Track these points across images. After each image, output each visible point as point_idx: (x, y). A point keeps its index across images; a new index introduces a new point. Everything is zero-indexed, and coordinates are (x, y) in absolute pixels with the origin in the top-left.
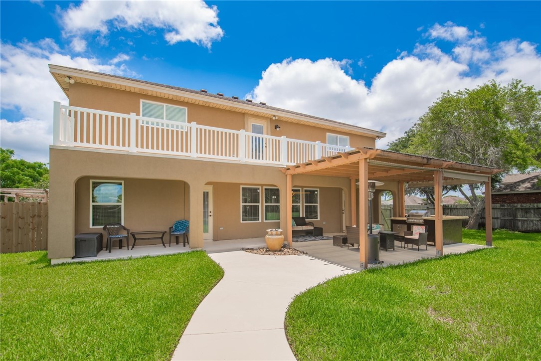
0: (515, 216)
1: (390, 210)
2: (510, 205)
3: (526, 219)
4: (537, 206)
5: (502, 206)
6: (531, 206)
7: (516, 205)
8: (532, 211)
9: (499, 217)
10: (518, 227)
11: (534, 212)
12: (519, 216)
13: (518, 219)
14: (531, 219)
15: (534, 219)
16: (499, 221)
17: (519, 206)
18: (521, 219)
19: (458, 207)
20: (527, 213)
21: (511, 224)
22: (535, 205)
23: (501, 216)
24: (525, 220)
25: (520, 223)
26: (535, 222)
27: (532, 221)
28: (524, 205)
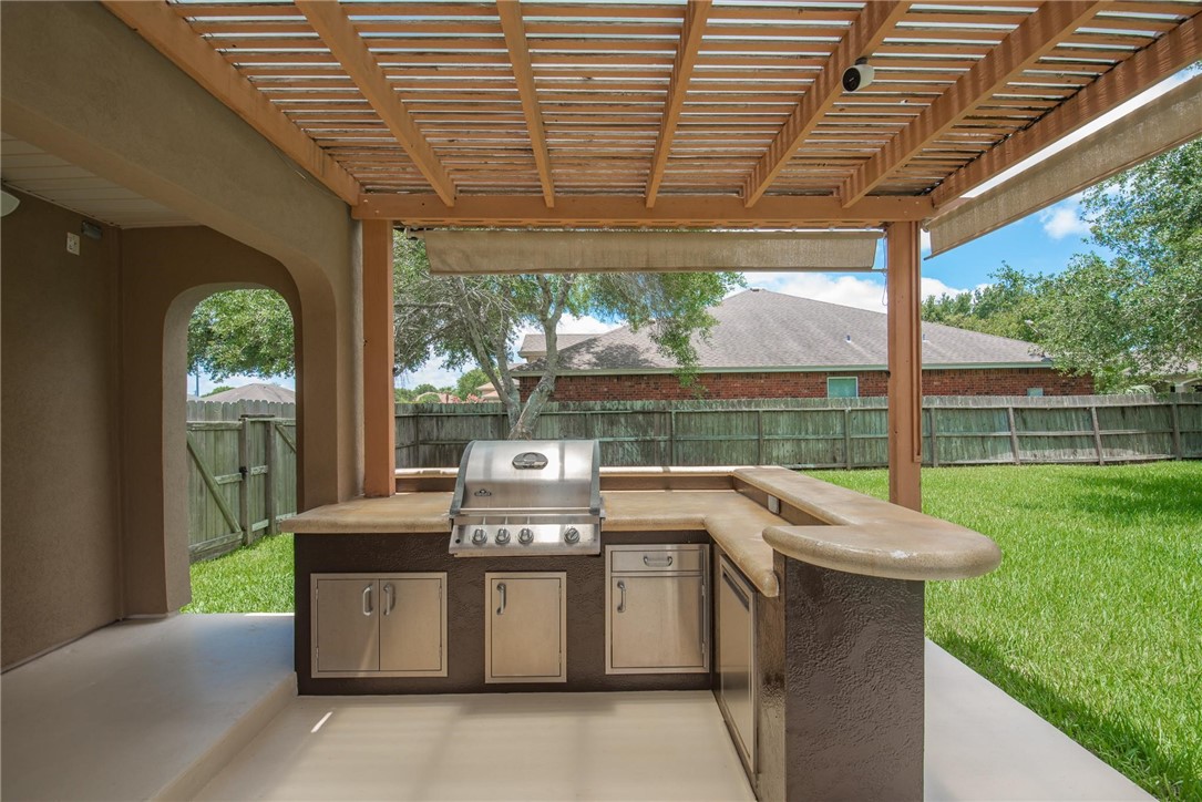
1: (241, 431)
2: (580, 404)
3: (611, 439)
4: (632, 408)
5: (565, 407)
6: (621, 407)
7: (592, 403)
8: (623, 420)
11: (626, 421)
13: (597, 439)
14: (621, 439)
15: (627, 439)
17: (597, 406)
18: (601, 439)
19: (459, 411)
20: (612, 423)
22: (629, 404)
23: (562, 435)
24: (608, 442)
26: (626, 446)
27: (622, 444)
28: (608, 405)
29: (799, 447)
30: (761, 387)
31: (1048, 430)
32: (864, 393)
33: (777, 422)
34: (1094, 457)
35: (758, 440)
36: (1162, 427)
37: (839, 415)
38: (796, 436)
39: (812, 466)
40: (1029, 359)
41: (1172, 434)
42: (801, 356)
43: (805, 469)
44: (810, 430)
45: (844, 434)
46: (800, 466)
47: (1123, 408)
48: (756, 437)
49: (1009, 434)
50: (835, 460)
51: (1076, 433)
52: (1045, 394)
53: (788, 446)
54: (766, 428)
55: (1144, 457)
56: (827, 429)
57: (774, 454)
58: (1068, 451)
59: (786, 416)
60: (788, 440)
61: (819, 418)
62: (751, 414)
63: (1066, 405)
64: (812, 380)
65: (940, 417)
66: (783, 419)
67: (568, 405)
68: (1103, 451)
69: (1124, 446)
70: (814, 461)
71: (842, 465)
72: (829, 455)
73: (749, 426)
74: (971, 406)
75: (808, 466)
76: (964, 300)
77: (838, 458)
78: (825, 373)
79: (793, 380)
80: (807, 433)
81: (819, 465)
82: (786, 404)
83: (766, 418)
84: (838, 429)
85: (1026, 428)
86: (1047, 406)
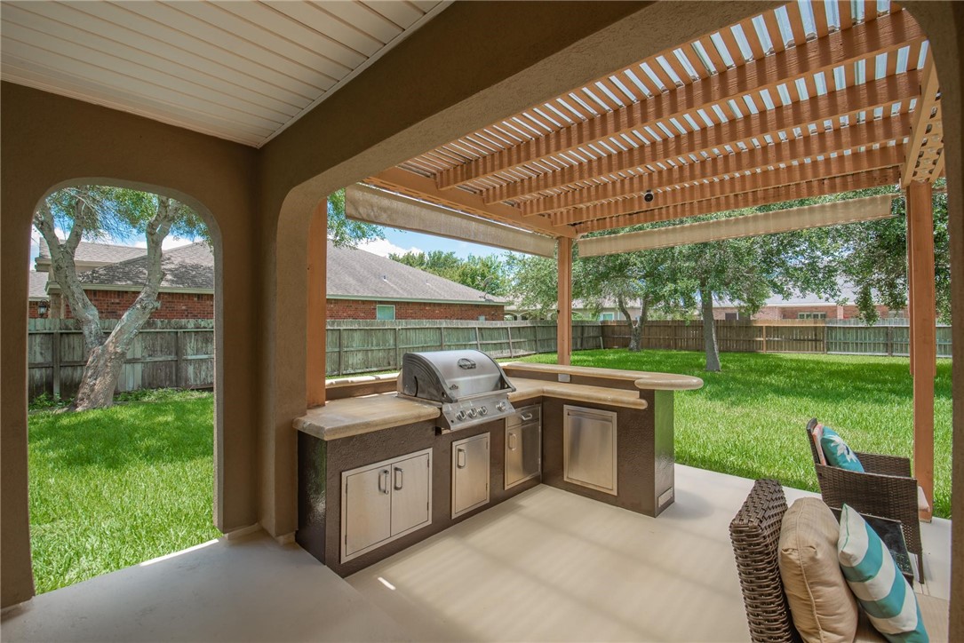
0: (179, 351)
2: (169, 322)
7: (184, 321)
9: (138, 355)
10: (187, 380)
12: (189, 351)
13: (189, 357)
16: (139, 367)
17: (191, 324)
18: (194, 357)
21: (171, 373)
23: (145, 354)
25: (191, 369)
28: (203, 323)
29: (367, 355)
30: (331, 310)
31: (492, 340)
32: (399, 316)
33: (352, 337)
34: (509, 355)
35: (339, 352)
36: (533, 338)
37: (392, 332)
38: (365, 348)
39: (375, 369)
40: (479, 300)
41: (536, 341)
42: (358, 288)
43: (372, 372)
44: (374, 343)
45: (395, 345)
46: (368, 370)
47: (519, 328)
48: (337, 350)
49: (475, 342)
50: (389, 364)
51: (503, 341)
52: (486, 319)
53: (360, 356)
54: (345, 342)
55: (526, 353)
56: (385, 341)
57: (350, 363)
58: (500, 351)
59: (358, 332)
60: (360, 351)
61: (380, 334)
62: (334, 332)
63: (498, 326)
64: (367, 307)
65: (445, 333)
66: (357, 336)
67: (154, 323)
68: (513, 350)
69: (520, 348)
70: (376, 366)
71: (394, 367)
72: (386, 361)
73: (333, 342)
74: (460, 326)
75: (373, 369)
76: (422, 256)
77: (391, 363)
78: (375, 302)
79: (354, 306)
80: (372, 346)
81: (380, 369)
82: (359, 324)
83: (345, 335)
84: (392, 342)
85: (483, 339)
86: (491, 327)
